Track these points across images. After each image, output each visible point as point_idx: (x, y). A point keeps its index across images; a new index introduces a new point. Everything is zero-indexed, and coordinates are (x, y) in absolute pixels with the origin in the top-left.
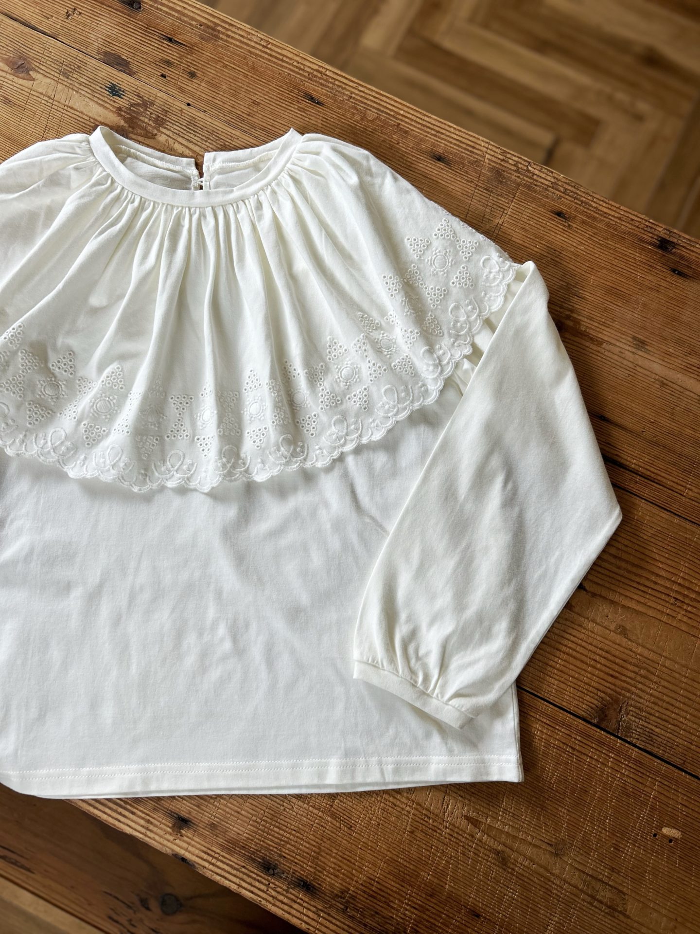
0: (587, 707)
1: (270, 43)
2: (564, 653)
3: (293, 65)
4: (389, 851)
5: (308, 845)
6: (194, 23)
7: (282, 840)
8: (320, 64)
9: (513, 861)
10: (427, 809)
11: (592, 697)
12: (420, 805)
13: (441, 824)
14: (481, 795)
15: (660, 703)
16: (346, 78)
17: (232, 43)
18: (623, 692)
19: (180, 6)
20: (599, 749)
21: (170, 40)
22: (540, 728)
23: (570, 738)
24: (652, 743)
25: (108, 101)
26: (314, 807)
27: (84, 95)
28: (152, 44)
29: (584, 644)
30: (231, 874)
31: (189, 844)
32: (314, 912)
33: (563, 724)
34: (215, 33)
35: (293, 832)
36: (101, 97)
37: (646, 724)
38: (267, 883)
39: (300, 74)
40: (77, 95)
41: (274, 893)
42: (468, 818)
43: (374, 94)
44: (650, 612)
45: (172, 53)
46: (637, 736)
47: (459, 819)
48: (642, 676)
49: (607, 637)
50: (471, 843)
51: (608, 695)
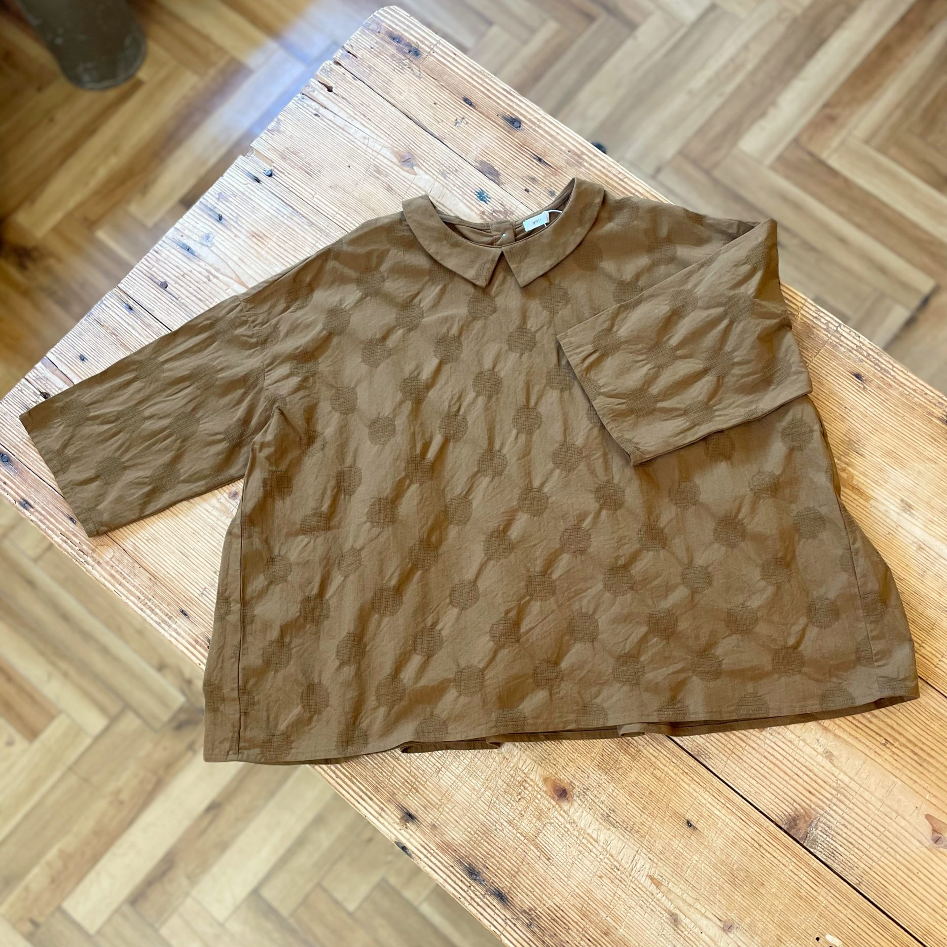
0: (780, 813)
1: (627, 177)
2: (770, 761)
4: (577, 887)
5: (509, 864)
6: (564, 148)
7: (488, 854)
9: (683, 925)
10: (618, 861)
11: (788, 807)
12: (612, 857)
13: (627, 876)
14: (668, 863)
15: (849, 826)
17: (592, 172)
18: (817, 808)
20: (784, 851)
21: (540, 160)
22: (734, 820)
23: (759, 836)
24: (833, 859)
25: (475, 204)
26: (521, 834)
27: (455, 195)
28: (524, 160)
29: (791, 759)
30: (440, 869)
31: (411, 836)
32: (502, 919)
33: (756, 822)
34: (580, 161)
35: (499, 850)
36: (470, 200)
37: (832, 842)
38: (469, 885)
40: (450, 194)
41: (473, 895)
42: (652, 878)
44: (859, 746)
45: (539, 172)
46: (821, 850)
47: (644, 878)
48: (838, 799)
49: (813, 757)
50: (650, 900)
51: (803, 808)
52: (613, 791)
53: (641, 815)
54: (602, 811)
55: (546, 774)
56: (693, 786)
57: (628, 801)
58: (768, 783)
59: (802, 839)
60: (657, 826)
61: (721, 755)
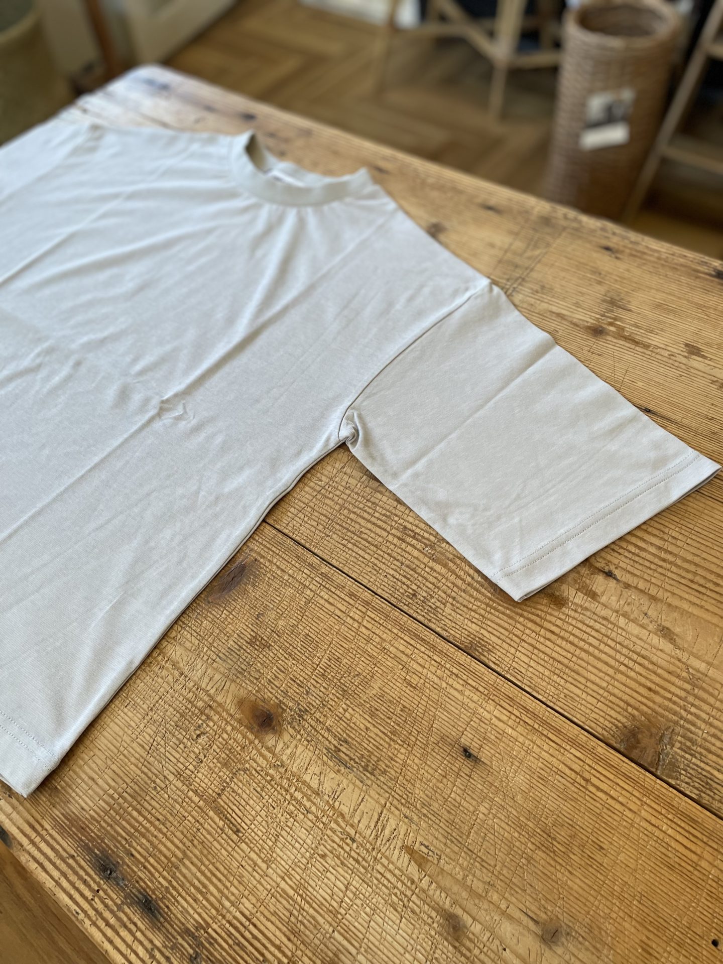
0: (610, 725)
2: (581, 649)
4: (283, 879)
5: (169, 844)
7: (136, 830)
9: (471, 936)
10: (352, 826)
11: (619, 713)
12: (343, 818)
13: (367, 850)
14: (437, 821)
18: (667, 713)
22: (538, 742)
23: (581, 763)
24: (712, 794)
26: (195, 792)
29: (610, 643)
30: (54, 864)
31: (14, 808)
32: (146, 949)
35: (157, 823)
37: (702, 765)
38: (96, 888)
41: (100, 907)
42: (409, 850)
46: (687, 780)
47: (397, 852)
48: (696, 697)
49: (645, 638)
50: (409, 893)
51: (643, 714)
52: (345, 711)
53: (390, 745)
54: (327, 743)
55: (243, 693)
56: (467, 693)
57: (368, 725)
58: (583, 681)
59: (651, 764)
60: (417, 761)
61: (505, 645)
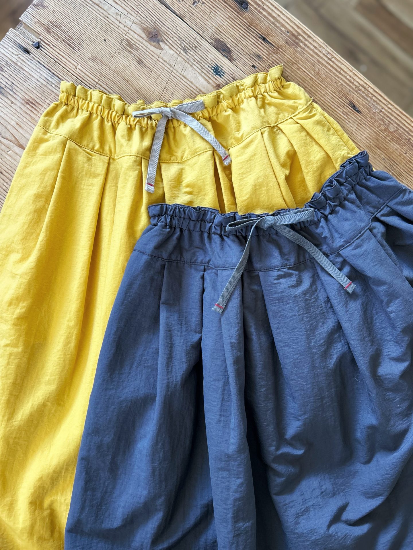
1: (334, 57)
3: (346, 78)
6: (283, 29)
8: (365, 81)
16: (381, 96)
17: (307, 51)
19: (276, 13)
21: (264, 39)
25: (212, 78)
27: (195, 70)
28: (251, 39)
34: (297, 41)
36: (207, 74)
39: (350, 86)
40: (190, 69)
43: (398, 113)
45: (263, 50)
